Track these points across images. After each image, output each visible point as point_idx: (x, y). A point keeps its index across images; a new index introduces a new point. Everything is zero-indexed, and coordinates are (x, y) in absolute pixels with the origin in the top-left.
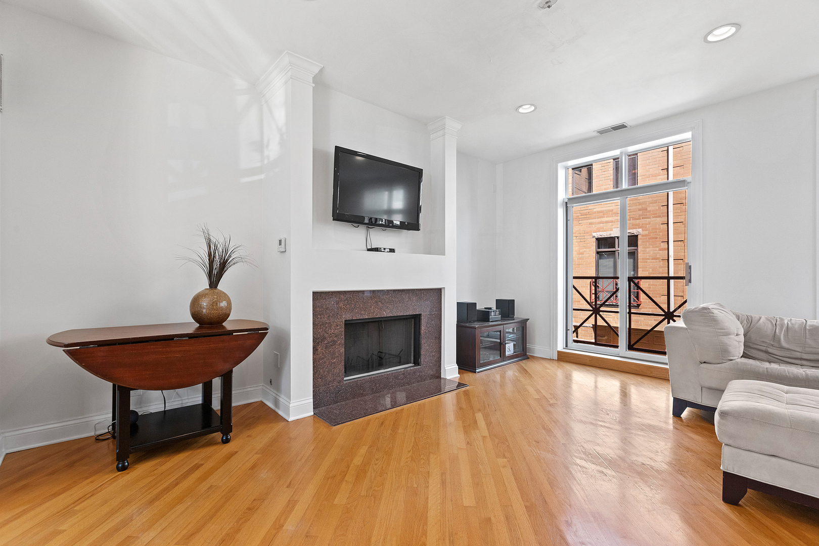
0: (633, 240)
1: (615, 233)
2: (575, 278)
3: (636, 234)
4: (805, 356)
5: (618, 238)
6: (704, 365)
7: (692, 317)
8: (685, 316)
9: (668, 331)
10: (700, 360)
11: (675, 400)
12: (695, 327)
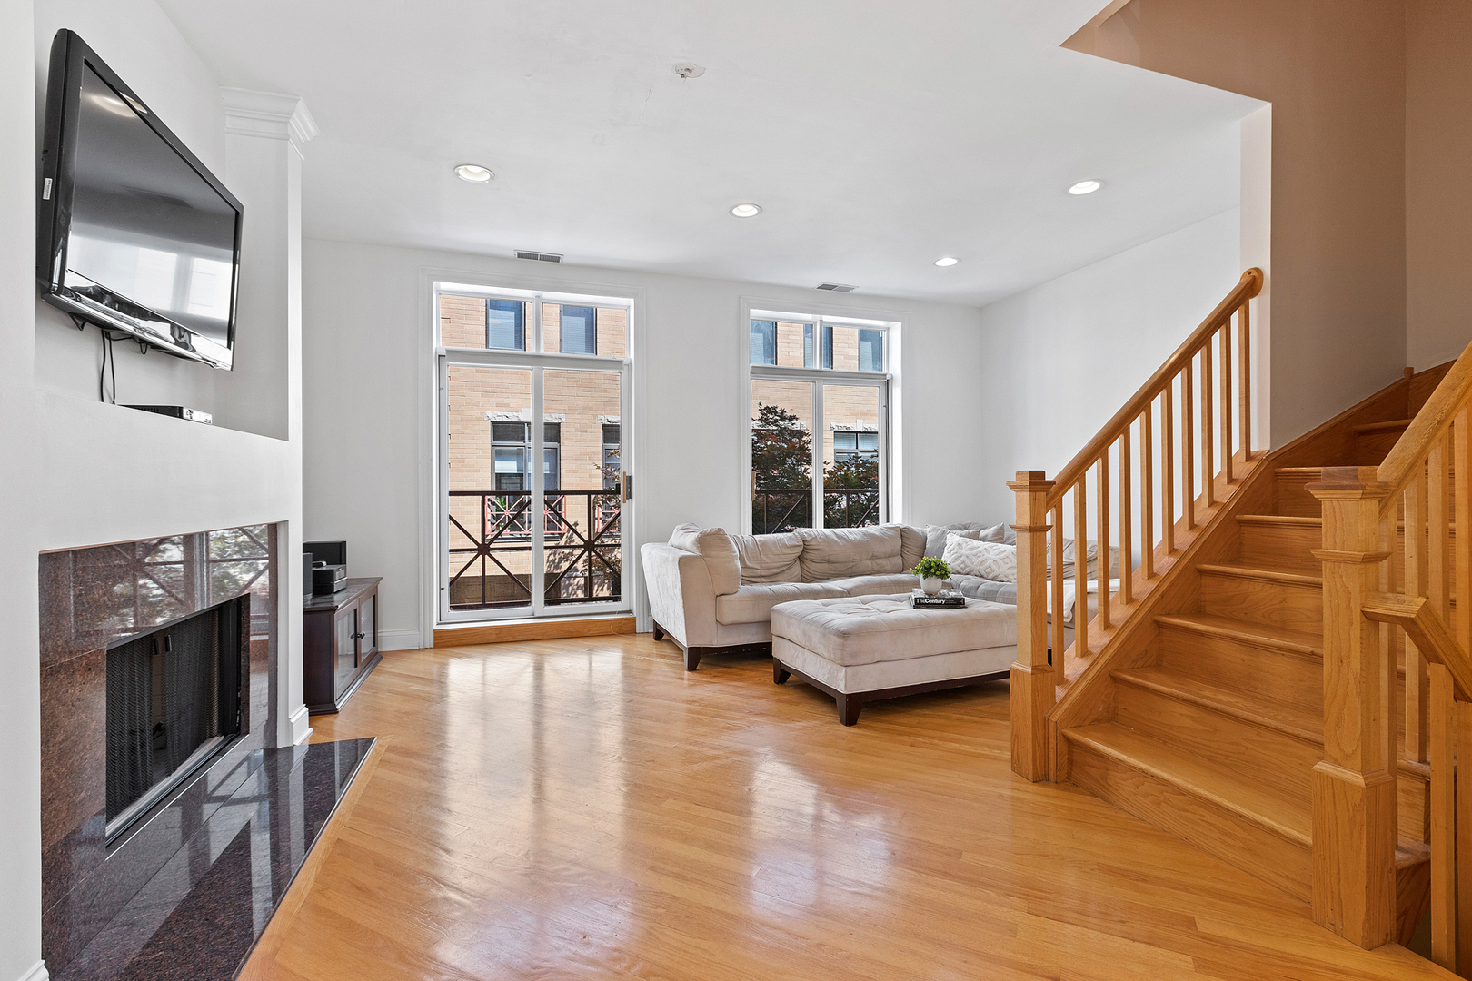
0: (553, 432)
1: (525, 416)
2: (451, 494)
3: (556, 421)
4: (764, 573)
5: (529, 424)
6: (724, 598)
7: (711, 541)
8: (703, 541)
9: (683, 562)
10: (718, 593)
11: (691, 649)
12: (713, 553)
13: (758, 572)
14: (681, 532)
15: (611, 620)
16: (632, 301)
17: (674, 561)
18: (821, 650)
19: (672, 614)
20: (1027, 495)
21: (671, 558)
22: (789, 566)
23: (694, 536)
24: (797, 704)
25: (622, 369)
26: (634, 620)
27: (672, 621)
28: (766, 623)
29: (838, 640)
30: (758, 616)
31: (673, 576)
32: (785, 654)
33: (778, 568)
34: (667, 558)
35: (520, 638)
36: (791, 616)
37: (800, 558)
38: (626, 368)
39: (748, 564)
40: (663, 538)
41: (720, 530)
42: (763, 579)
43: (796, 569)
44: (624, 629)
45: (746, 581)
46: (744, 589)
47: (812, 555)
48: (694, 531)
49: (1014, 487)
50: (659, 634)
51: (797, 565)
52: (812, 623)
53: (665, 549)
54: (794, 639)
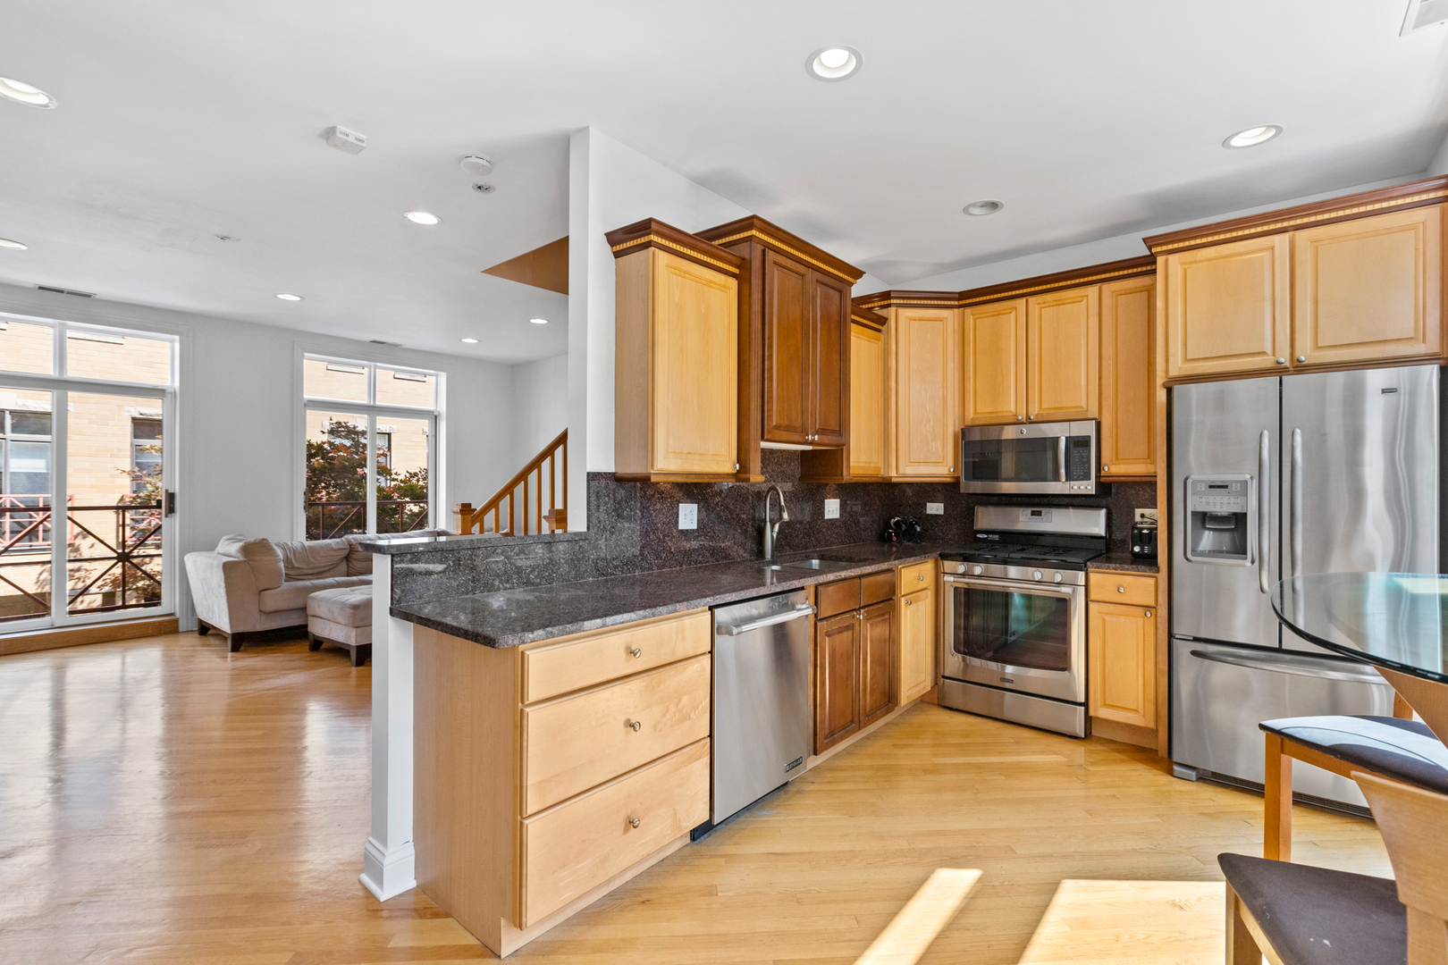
6: (266, 592)
7: (255, 550)
8: (247, 549)
9: (228, 568)
10: (260, 589)
11: (234, 635)
12: (257, 558)
13: (306, 572)
14: (227, 542)
15: (150, 623)
16: (177, 337)
17: (218, 566)
18: (340, 620)
19: (216, 610)
20: (460, 516)
21: (215, 563)
22: (336, 565)
23: (239, 545)
24: (324, 660)
25: (165, 396)
26: (176, 621)
27: (217, 616)
28: (303, 609)
29: (351, 611)
30: (299, 604)
31: (218, 579)
32: (319, 629)
33: (325, 567)
34: (212, 564)
35: (37, 648)
36: (321, 600)
37: (347, 558)
38: (169, 396)
39: (296, 565)
40: (210, 547)
41: (264, 540)
42: (310, 577)
43: (343, 567)
44: (166, 629)
45: (289, 578)
46: (285, 585)
47: (356, 556)
48: (240, 541)
49: (455, 513)
50: (204, 629)
51: (344, 563)
52: (335, 602)
53: (210, 557)
54: (323, 616)
